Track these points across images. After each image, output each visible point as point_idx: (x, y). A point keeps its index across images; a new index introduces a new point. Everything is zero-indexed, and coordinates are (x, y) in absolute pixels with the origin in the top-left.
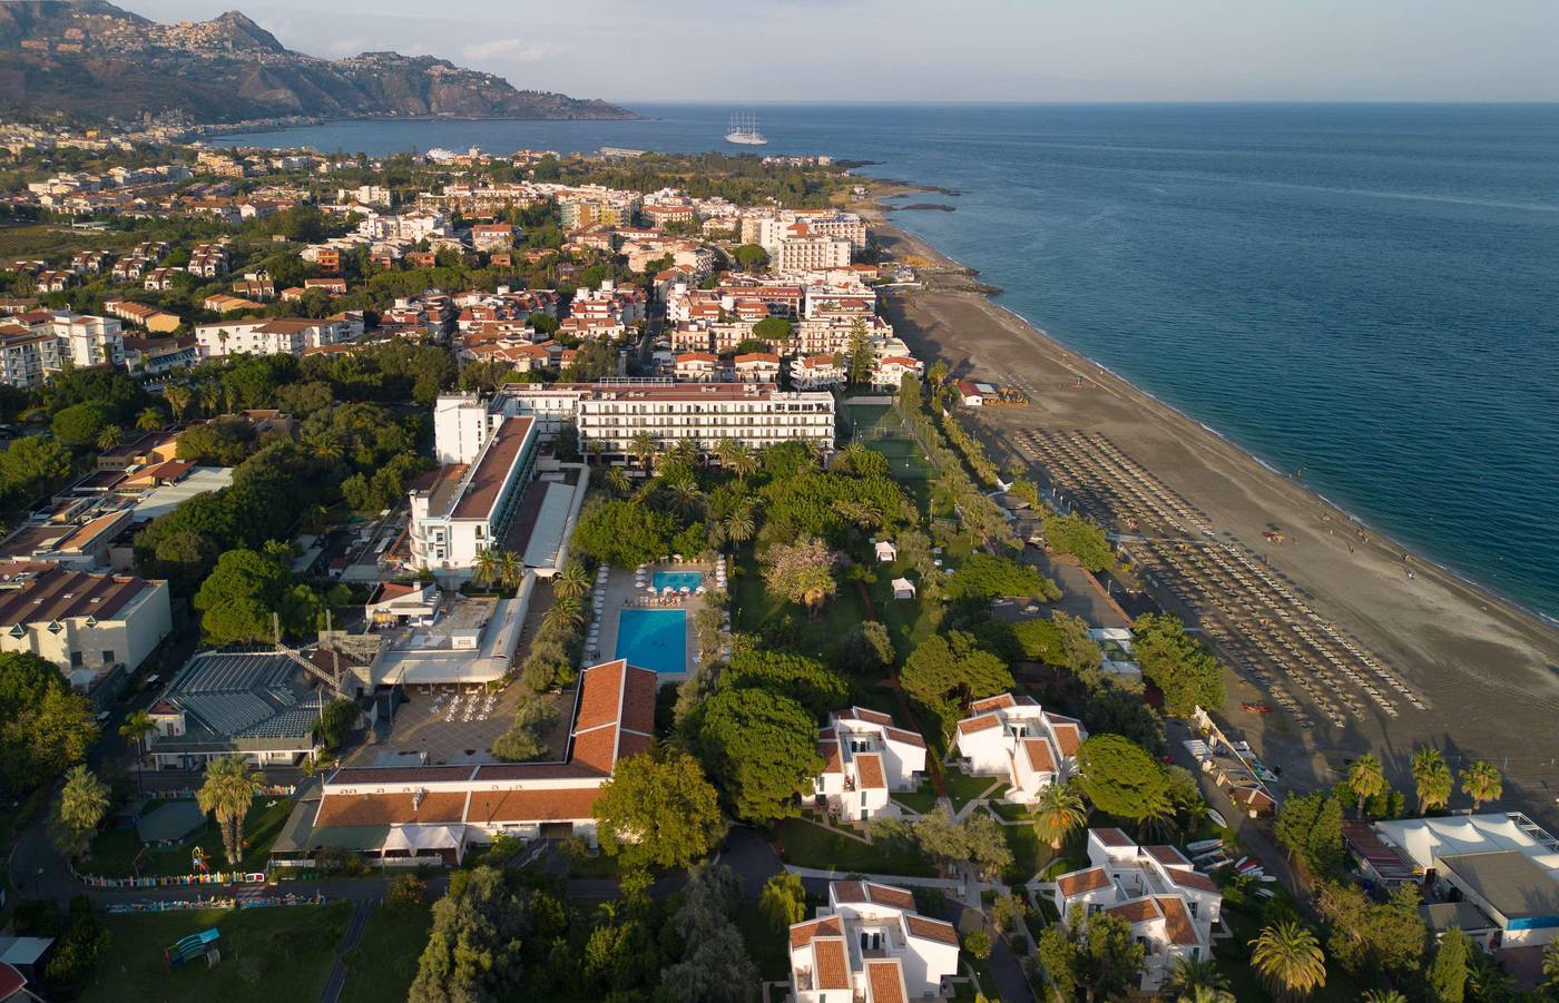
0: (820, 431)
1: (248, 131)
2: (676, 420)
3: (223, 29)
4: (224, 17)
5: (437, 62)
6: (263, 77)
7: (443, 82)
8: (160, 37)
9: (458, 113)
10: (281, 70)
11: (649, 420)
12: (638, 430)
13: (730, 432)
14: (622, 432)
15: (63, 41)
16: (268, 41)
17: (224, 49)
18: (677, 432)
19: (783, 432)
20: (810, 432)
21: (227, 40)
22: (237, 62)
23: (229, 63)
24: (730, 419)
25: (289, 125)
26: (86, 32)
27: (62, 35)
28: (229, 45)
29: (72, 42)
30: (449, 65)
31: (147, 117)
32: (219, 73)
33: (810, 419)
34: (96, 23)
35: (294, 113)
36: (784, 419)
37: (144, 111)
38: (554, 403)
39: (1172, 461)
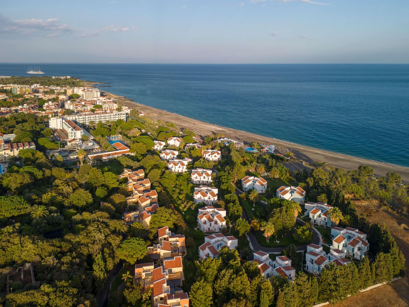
0: (123, 118)
2: (97, 118)
11: (92, 119)
12: (90, 121)
13: (107, 120)
14: (87, 121)
18: (97, 120)
19: (117, 119)
20: (121, 118)
24: (107, 117)
33: (121, 116)
36: (117, 116)
38: (71, 118)
39: (177, 119)
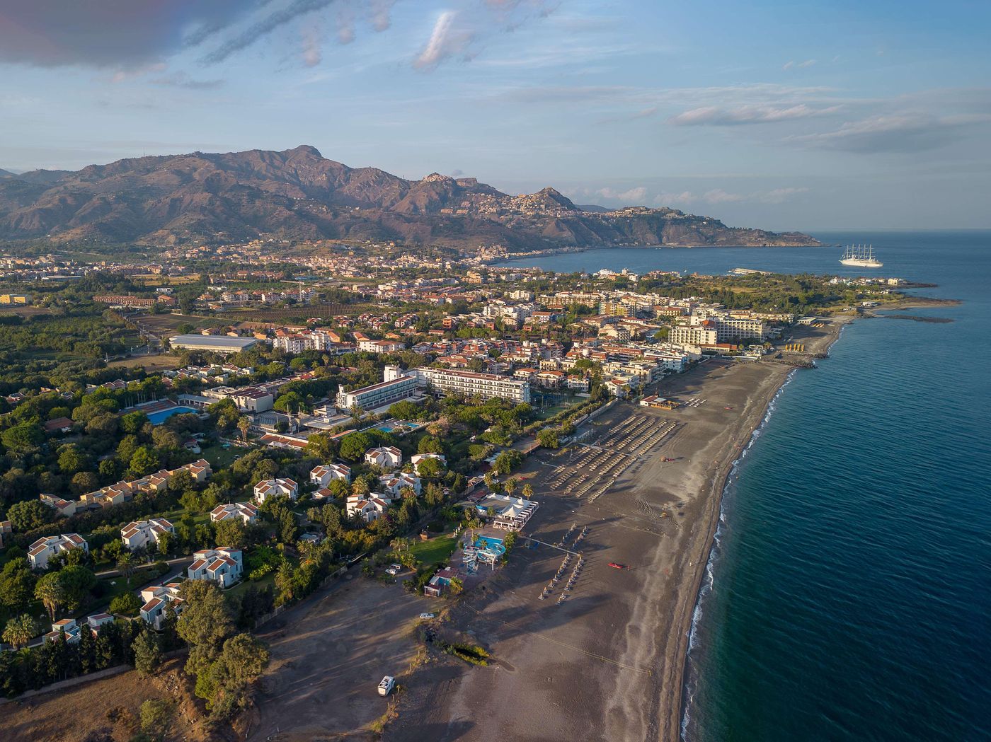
1: (535, 256)
3: (541, 197)
4: (542, 192)
5: (672, 211)
6: (557, 225)
7: (672, 224)
8: (507, 204)
9: (680, 243)
10: (568, 220)
15: (460, 208)
16: (565, 203)
17: (540, 209)
21: (542, 204)
22: (544, 216)
23: (540, 217)
25: (562, 253)
26: (472, 203)
27: (460, 206)
28: (543, 206)
29: (464, 208)
30: (680, 213)
31: (483, 250)
32: (534, 223)
34: (477, 198)
35: (570, 245)
37: (482, 246)
